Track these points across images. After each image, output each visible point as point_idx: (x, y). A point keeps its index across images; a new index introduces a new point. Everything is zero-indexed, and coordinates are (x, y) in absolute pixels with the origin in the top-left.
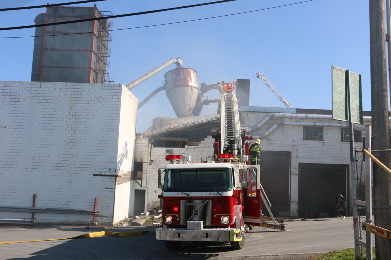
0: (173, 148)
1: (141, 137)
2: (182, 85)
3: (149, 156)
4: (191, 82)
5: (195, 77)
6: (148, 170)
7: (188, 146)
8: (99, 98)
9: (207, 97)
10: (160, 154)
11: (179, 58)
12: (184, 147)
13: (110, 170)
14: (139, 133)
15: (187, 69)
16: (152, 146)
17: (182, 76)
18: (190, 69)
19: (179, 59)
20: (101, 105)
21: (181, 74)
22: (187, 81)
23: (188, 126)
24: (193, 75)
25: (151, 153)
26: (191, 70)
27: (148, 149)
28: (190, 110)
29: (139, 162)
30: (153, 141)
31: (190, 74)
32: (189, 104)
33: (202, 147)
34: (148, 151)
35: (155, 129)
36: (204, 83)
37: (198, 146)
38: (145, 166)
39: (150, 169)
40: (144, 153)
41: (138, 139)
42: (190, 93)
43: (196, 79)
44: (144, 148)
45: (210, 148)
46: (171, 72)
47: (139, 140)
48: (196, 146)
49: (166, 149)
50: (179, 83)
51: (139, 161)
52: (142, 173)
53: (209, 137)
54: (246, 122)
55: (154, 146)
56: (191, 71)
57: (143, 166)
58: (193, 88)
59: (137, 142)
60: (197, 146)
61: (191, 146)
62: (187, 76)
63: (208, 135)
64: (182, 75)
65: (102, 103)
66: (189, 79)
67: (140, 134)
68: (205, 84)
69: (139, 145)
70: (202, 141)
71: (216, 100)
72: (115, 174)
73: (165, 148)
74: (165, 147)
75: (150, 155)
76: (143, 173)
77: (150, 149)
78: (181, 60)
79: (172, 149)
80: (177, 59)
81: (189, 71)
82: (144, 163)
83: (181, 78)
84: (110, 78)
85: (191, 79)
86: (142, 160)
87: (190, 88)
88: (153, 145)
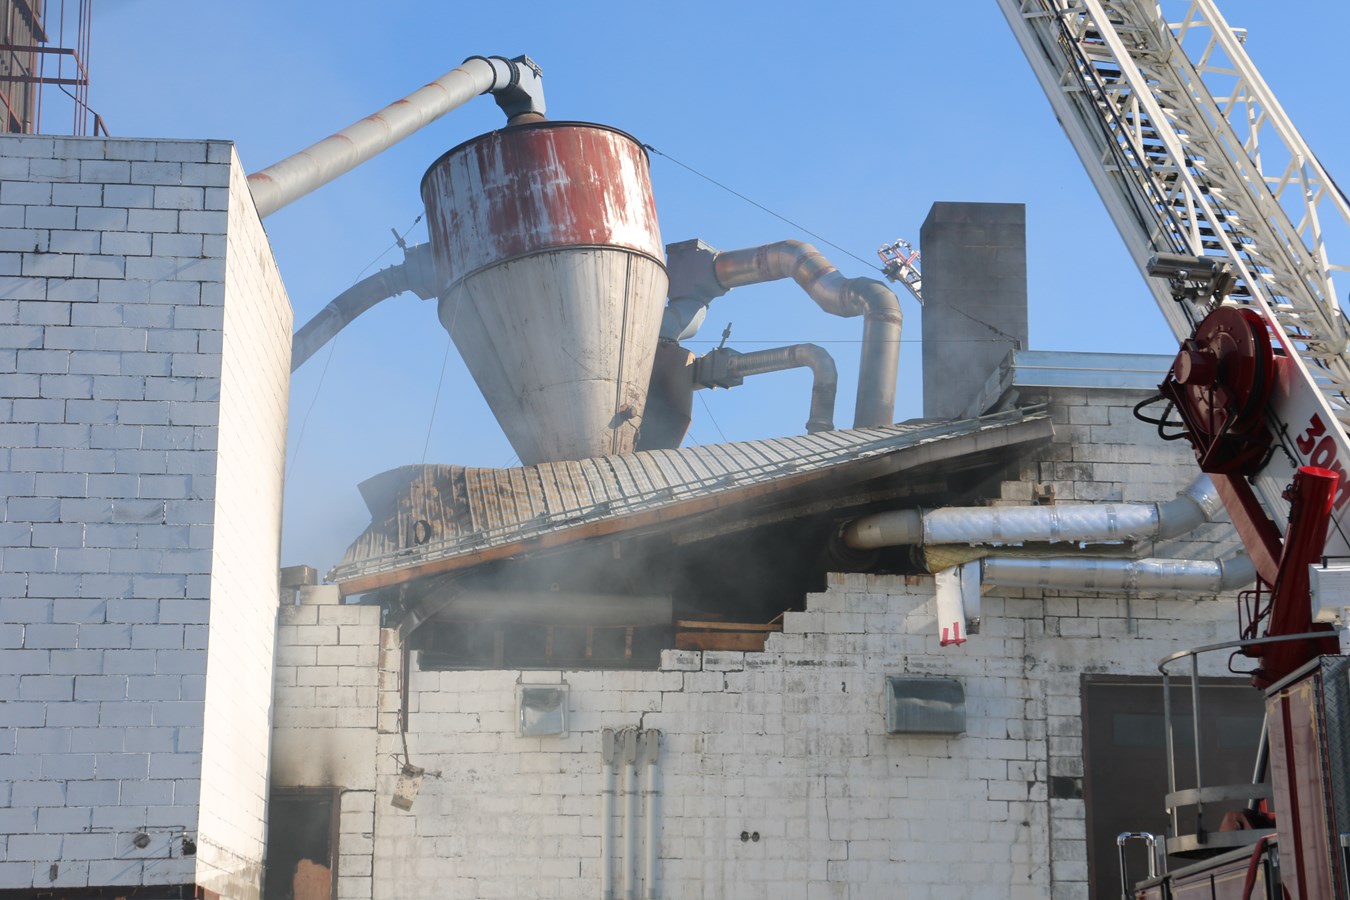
0: (569, 675)
1: (328, 593)
2: (563, 239)
3: (393, 743)
4: (624, 219)
5: (647, 189)
6: (383, 848)
7: (686, 654)
8: (37, 252)
9: (726, 334)
10: (471, 724)
11: (522, 59)
12: (654, 664)
13: (142, 841)
14: (301, 568)
15: (594, 131)
16: (414, 665)
17: (563, 181)
18: (608, 135)
19: (520, 65)
20: (54, 314)
21: (554, 165)
22: (597, 213)
23: (688, 502)
24: (628, 172)
25: (404, 711)
26: (619, 140)
27: (381, 682)
28: (624, 415)
29: (310, 789)
30: (416, 621)
31: (614, 166)
32: (614, 375)
33: (789, 658)
34: (380, 702)
35: (421, 535)
36: (695, 242)
37: (762, 650)
38: (353, 819)
39: (395, 839)
40: (347, 717)
41: (298, 609)
42: (618, 296)
43: (653, 204)
44: (349, 675)
45: (854, 664)
46: (479, 151)
47: (308, 614)
48: (745, 651)
49: (519, 682)
50: (545, 228)
51: (309, 776)
52: (336, 875)
53: (841, 582)
54: (1099, 473)
55: (427, 664)
56: (618, 146)
57: (342, 817)
58: (641, 262)
59: (290, 632)
60: (750, 656)
61: (708, 655)
62: (594, 177)
63: (832, 571)
64: (560, 169)
65: (59, 291)
66: (609, 199)
67: (314, 573)
68: (701, 246)
69: (308, 655)
70: (789, 617)
71: (792, 349)
72: (187, 881)
73: (515, 674)
74: (507, 664)
75: (405, 729)
76: (341, 873)
77: (392, 682)
78: (535, 74)
79: (564, 682)
80: (512, 63)
81: (604, 143)
82: (345, 798)
83: (550, 189)
84: (97, 117)
85: (620, 202)
86: (329, 771)
87: (619, 261)
88: (414, 655)
